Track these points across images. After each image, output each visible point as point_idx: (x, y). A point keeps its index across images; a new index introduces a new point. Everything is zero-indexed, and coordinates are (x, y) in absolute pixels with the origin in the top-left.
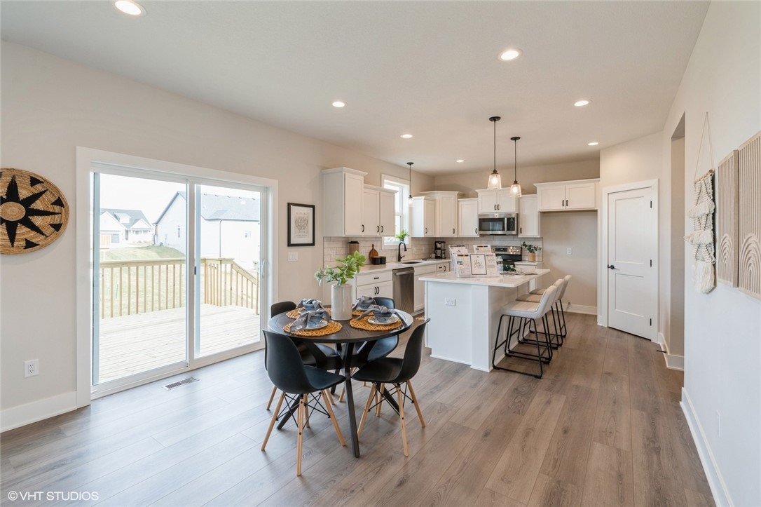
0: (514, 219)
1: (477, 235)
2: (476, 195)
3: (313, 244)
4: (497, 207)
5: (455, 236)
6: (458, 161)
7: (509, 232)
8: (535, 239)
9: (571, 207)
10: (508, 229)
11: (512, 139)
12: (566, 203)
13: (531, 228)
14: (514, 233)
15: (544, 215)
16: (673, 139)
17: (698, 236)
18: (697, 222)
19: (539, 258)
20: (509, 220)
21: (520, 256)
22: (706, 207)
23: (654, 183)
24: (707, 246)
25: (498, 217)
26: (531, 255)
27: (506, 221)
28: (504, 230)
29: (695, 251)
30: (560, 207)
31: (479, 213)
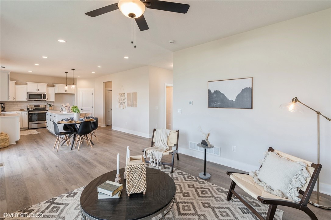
0: (46, 95)
1: (26, 101)
2: (26, 84)
4: (38, 90)
5: (14, 101)
7: (44, 100)
8: (53, 102)
9: (68, 92)
10: (43, 99)
12: (66, 91)
13: (52, 98)
14: (45, 100)
16: (103, 82)
17: (121, 101)
18: (120, 99)
19: (53, 108)
20: (44, 95)
21: (45, 108)
22: (123, 98)
23: (93, 89)
24: (124, 103)
25: (38, 94)
26: (51, 107)
27: (43, 95)
28: (42, 99)
29: (120, 103)
30: (64, 92)
31: (28, 92)
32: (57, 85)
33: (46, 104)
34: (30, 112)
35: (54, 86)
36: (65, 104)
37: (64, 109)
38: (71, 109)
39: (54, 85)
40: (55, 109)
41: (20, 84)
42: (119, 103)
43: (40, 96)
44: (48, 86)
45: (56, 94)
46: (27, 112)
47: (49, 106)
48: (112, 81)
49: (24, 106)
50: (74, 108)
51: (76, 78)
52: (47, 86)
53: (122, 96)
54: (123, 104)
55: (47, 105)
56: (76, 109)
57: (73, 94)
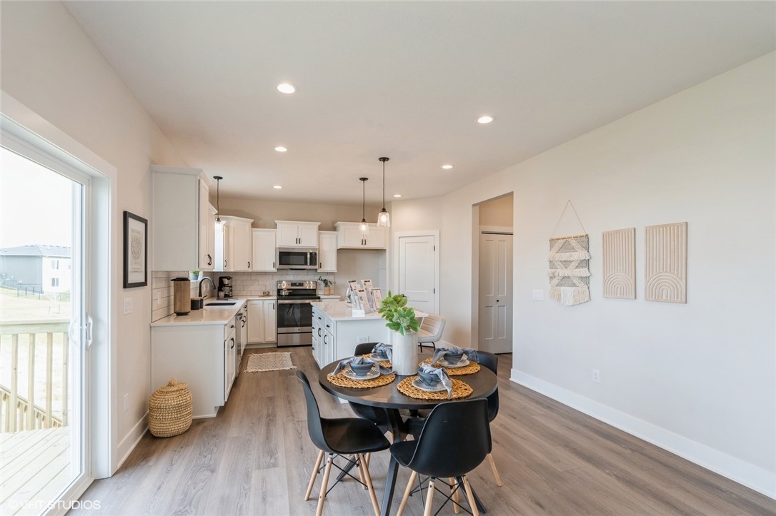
0: (316, 253)
1: (275, 270)
2: (275, 226)
3: (144, 284)
4: (298, 241)
5: (250, 270)
6: (276, 187)
7: (311, 267)
8: (332, 273)
9: (368, 246)
10: (310, 264)
11: (361, 179)
12: (364, 242)
13: (329, 263)
14: (315, 267)
15: (341, 251)
16: (474, 205)
17: (562, 272)
18: (558, 264)
19: (332, 291)
20: (311, 254)
21: (315, 290)
22: (580, 255)
23: (436, 232)
24: (582, 278)
25: (300, 251)
26: (327, 288)
27: (309, 256)
28: (306, 264)
29: (556, 281)
30: (359, 246)
31: (277, 246)
32: (341, 225)
33: (316, 278)
34: (281, 302)
35: (334, 229)
36: (359, 283)
37: (356, 297)
38: (381, 311)
39: (336, 224)
40: (338, 295)
41: (264, 227)
42: (551, 278)
43: (303, 257)
44: (320, 228)
45: (340, 251)
46: (274, 302)
47: (323, 285)
48: (511, 194)
49: (271, 285)
50: (391, 303)
51: (390, 202)
52: (319, 230)
53: (573, 249)
54: (574, 285)
55: (320, 281)
56: (401, 315)
57: (380, 251)
